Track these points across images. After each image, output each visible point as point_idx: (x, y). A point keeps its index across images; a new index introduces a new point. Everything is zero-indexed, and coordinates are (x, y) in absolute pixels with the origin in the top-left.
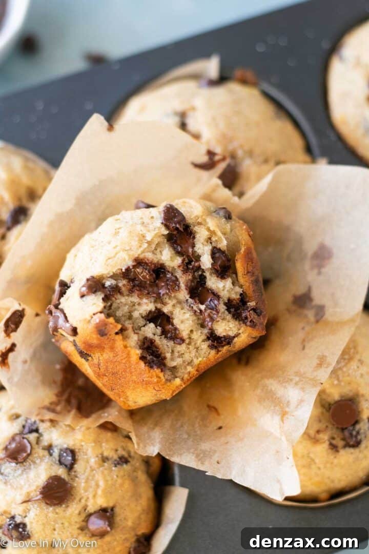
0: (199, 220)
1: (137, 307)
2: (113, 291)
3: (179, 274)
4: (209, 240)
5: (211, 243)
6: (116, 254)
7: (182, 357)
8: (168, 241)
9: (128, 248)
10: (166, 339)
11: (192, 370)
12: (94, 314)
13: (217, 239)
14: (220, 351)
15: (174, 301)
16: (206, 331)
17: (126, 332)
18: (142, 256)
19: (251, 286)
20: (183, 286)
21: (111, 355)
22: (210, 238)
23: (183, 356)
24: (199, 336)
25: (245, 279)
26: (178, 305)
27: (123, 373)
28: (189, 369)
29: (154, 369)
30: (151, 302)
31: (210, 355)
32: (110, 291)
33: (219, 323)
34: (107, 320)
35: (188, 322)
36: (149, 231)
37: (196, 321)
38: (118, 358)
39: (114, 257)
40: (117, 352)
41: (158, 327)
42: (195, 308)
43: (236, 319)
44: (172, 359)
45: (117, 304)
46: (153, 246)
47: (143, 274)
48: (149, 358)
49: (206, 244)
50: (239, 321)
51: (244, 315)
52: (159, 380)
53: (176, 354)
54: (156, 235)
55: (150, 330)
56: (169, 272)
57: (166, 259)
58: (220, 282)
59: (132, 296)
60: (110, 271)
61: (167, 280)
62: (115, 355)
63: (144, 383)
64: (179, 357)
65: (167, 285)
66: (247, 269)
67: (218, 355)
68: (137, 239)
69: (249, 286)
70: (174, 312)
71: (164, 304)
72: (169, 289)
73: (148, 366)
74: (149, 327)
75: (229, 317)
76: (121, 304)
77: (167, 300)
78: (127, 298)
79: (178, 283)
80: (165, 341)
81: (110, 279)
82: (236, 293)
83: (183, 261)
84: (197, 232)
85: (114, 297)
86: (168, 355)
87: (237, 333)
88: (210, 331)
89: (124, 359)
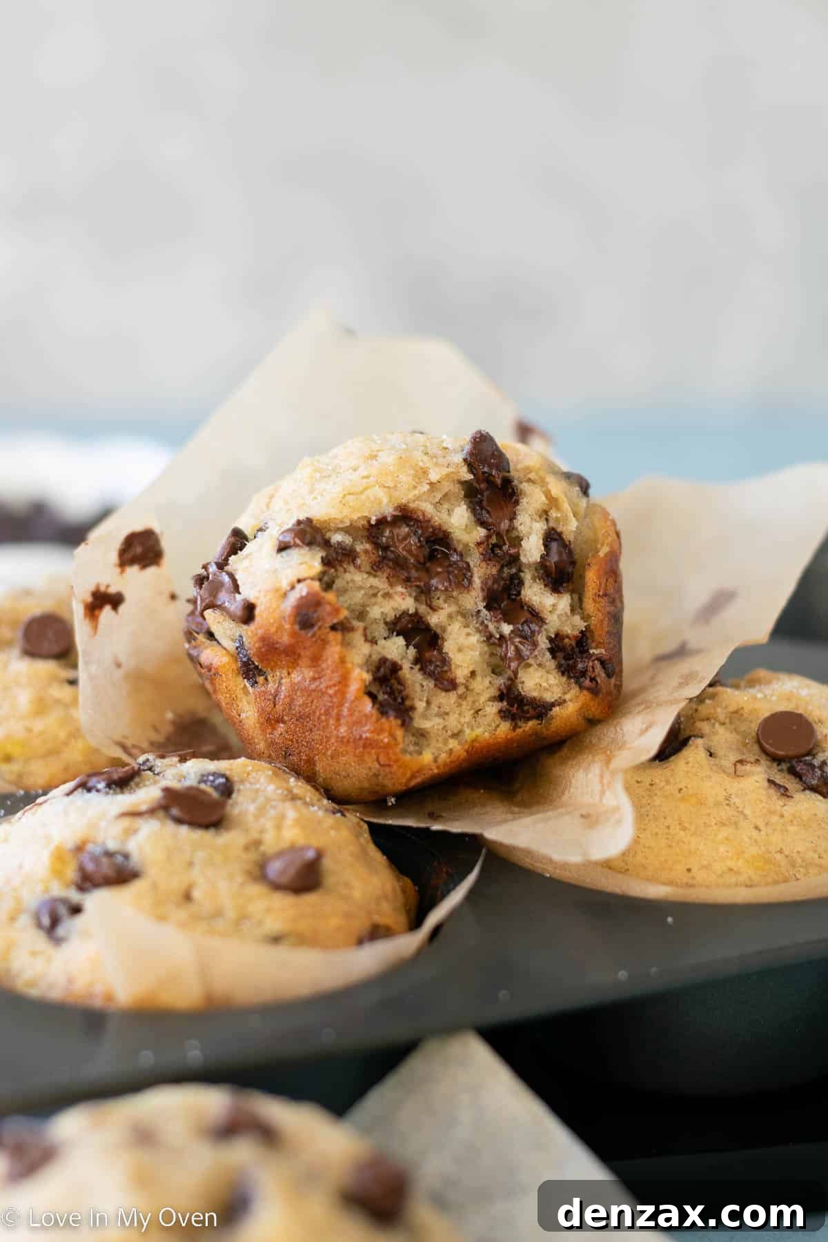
0: (532, 476)
1: (379, 599)
2: (343, 554)
3: (474, 559)
4: (545, 514)
5: (547, 520)
6: (366, 489)
7: (444, 719)
8: (466, 496)
9: (391, 485)
10: (422, 672)
11: (459, 747)
12: (299, 581)
13: (559, 515)
14: (520, 727)
15: (453, 609)
16: (501, 681)
17: (351, 635)
18: (412, 505)
19: (605, 622)
20: (477, 582)
21: (309, 673)
22: (546, 512)
23: (446, 717)
24: (485, 687)
25: (597, 605)
26: (459, 618)
27: (323, 718)
28: (453, 744)
29: (388, 718)
30: (410, 595)
31: (499, 730)
32: (337, 553)
33: (531, 669)
34: (323, 594)
35: (471, 653)
36: (436, 464)
37: (487, 656)
38: (321, 683)
39: (362, 492)
40: (323, 670)
41: (411, 648)
42: (491, 627)
43: (563, 674)
44: (425, 716)
45: (345, 582)
46: (439, 496)
47: (407, 542)
48: (381, 697)
49: (538, 519)
50: (569, 677)
51: (580, 666)
52: (393, 742)
53: (434, 709)
54: (448, 475)
55: (396, 648)
56: (455, 550)
57: (457, 524)
58: (549, 595)
59: (375, 576)
60: (346, 516)
61: (450, 565)
62: (317, 676)
63: (361, 743)
64: (439, 715)
65: (449, 573)
66: (606, 589)
67: (515, 734)
68: (412, 472)
69: (602, 621)
70: (449, 629)
71: (434, 609)
72: (450, 581)
73: (378, 709)
74: (395, 643)
75: (551, 664)
76: (350, 585)
77: (441, 601)
78: (365, 576)
79: (469, 574)
80: (419, 677)
81: (343, 533)
82: (574, 627)
83: (488, 537)
84: (525, 494)
85: (341, 566)
86: (420, 705)
87: (560, 698)
88: (508, 683)
89: (334, 685)
